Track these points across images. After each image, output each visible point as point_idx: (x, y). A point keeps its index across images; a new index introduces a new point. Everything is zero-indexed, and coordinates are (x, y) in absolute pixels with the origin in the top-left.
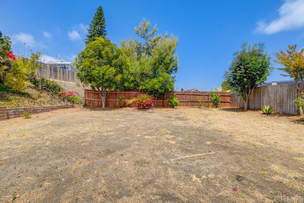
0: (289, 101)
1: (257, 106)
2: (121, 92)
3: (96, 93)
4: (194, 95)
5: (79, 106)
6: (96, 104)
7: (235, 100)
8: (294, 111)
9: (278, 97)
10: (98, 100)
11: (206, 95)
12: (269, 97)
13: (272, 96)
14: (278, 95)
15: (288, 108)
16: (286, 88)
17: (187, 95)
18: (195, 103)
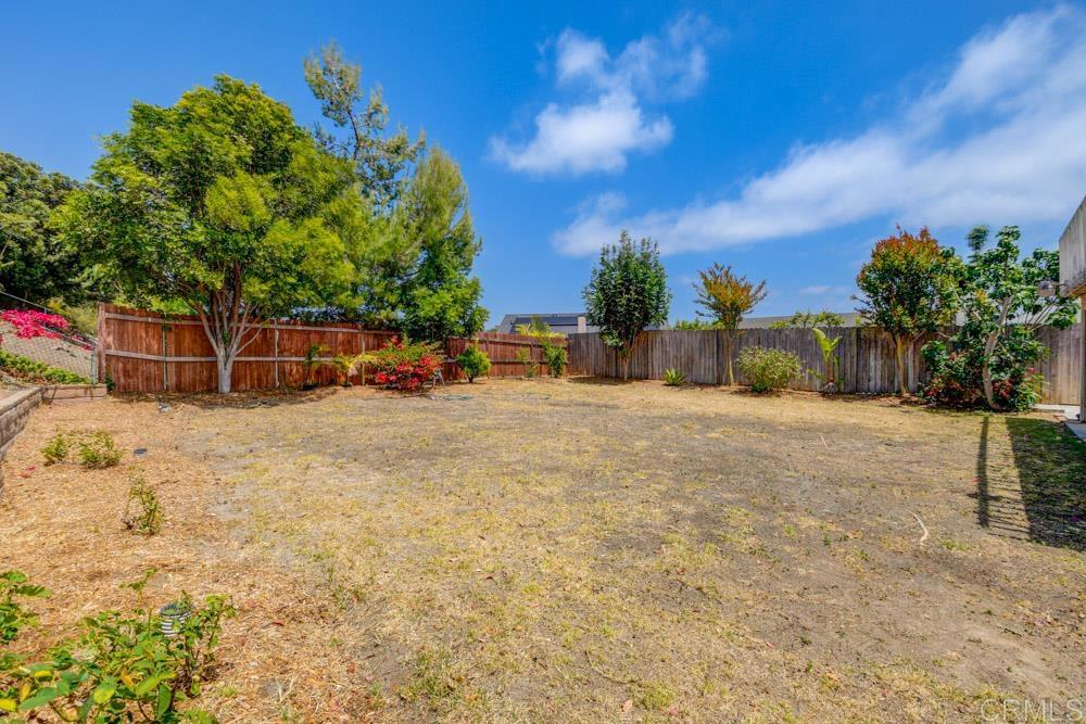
0: (703, 360)
1: (637, 370)
2: (289, 327)
3: (167, 328)
4: (504, 344)
5: (81, 392)
6: (171, 380)
7: (582, 358)
8: (711, 378)
9: (683, 353)
10: (178, 359)
11: (527, 346)
12: (665, 352)
13: (671, 351)
14: (683, 350)
15: (702, 373)
16: (699, 338)
17: (491, 342)
18: (507, 366)
